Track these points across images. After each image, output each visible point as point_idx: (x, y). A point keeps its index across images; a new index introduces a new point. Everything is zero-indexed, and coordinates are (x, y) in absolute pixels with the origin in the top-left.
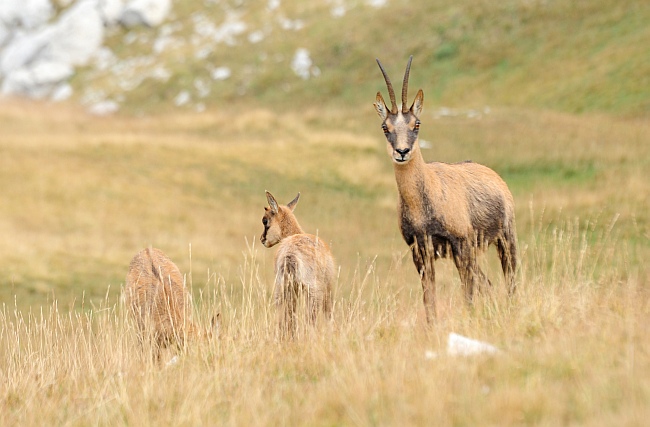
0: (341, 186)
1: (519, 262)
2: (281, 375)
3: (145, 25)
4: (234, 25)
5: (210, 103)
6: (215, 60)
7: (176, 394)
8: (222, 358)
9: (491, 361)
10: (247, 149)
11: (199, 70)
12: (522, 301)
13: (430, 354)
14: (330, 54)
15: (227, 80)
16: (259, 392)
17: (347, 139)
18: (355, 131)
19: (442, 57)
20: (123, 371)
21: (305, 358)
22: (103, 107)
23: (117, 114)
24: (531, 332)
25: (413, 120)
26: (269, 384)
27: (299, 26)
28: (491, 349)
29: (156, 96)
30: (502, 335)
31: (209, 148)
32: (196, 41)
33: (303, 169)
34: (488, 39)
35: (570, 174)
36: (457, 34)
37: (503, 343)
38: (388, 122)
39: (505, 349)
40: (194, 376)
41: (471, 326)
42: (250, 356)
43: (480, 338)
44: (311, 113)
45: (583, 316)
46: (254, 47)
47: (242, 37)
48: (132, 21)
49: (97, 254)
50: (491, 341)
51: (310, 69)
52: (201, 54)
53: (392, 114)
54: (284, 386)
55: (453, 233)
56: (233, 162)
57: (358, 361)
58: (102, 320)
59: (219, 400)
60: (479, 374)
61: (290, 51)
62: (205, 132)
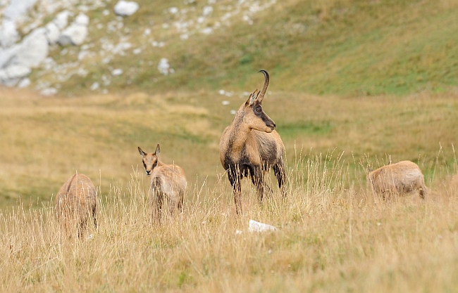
0: (187, 136)
2: (153, 244)
3: (73, 44)
4: (125, 44)
5: (111, 89)
6: (113, 64)
7: (92, 256)
8: (119, 235)
9: (273, 235)
10: (132, 115)
11: (104, 70)
12: (290, 201)
13: (238, 232)
14: (180, 61)
15: (121, 75)
16: (140, 253)
17: (190, 109)
18: (194, 105)
19: (244, 63)
20: (61, 243)
21: (167, 235)
22: (47, 92)
23: (56, 95)
24: (295, 219)
26: (146, 250)
27: (162, 44)
28: (273, 228)
29: (79, 85)
30: (279, 220)
31: (111, 114)
32: (102, 53)
33: (165, 126)
34: (270, 53)
35: (317, 129)
36: (252, 50)
37: (279, 224)
39: (280, 228)
40: (102, 245)
41: (261, 216)
42: (135, 234)
43: (266, 222)
44: (169, 95)
45: (325, 209)
46: (136, 56)
47: (129, 51)
48: (65, 42)
49: (46, 176)
50: (272, 224)
51: (169, 69)
52: (106, 61)
54: (154, 250)
55: (253, 163)
56: (125, 123)
57: (197, 236)
58: (49, 214)
59: (117, 259)
60: (266, 243)
61: (157, 59)
62: (108, 106)
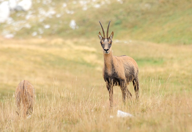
0: (84, 63)
1: (140, 88)
2: (64, 122)
3: (23, 11)
4: (52, 12)
5: (44, 35)
6: (45, 22)
7: (30, 127)
8: (45, 116)
9: (130, 119)
10: (54, 51)
11: (40, 25)
12: (141, 101)
13: (111, 117)
14: (82, 22)
15: (49, 29)
16: (57, 127)
17: (86, 48)
18: (89, 46)
19: (117, 24)
20: (13, 120)
21: (72, 117)
22: (9, 36)
23: (13, 38)
24: (143, 111)
25: (110, 41)
26: (60, 125)
27: (72, 13)
28: (131, 115)
29: (25, 33)
30: (134, 111)
31: (43, 50)
32: (39, 16)
33: (72, 57)
34: (131, 19)
35: (155, 62)
36: (122, 17)
37: (134, 113)
38: (102, 41)
39: (135, 116)
40: (36, 122)
41: (124, 108)
42: (54, 116)
43: (127, 112)
44: (75, 40)
45: (159, 106)
46: (58, 19)
47: (54, 15)
48: (19, 9)
49: (5, 82)
50: (130, 113)
51: (75, 26)
52: (41, 20)
53: (103, 39)
54: (65, 125)
56: (50, 54)
57: (88, 118)
58: (7, 103)
59: (44, 130)
60: (127, 123)
61: (69, 20)
62: (41, 45)
